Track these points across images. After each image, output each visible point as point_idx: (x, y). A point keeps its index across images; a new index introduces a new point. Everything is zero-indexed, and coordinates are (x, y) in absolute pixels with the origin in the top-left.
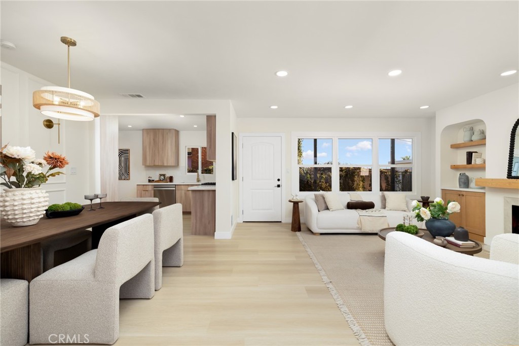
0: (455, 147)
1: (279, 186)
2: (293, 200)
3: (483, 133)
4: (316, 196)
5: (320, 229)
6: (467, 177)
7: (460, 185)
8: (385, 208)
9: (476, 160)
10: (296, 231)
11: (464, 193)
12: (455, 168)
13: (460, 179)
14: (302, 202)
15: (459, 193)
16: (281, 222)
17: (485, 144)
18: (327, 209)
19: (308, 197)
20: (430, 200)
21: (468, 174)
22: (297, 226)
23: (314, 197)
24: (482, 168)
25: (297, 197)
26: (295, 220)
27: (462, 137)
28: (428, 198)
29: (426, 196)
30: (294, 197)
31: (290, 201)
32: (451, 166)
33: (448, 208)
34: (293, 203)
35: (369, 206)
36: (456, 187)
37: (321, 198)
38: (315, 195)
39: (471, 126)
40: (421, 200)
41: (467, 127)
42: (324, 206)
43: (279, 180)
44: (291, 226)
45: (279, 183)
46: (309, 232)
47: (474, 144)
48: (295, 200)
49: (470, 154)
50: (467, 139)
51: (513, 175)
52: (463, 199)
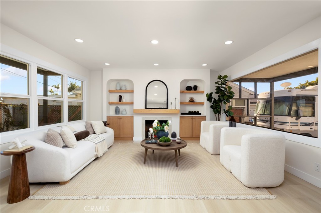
0: (112, 92)
6: (119, 109)
8: (95, 133)
10: (27, 198)
11: (122, 117)
32: (109, 102)
35: (86, 135)
41: (118, 82)
47: (123, 91)
49: (120, 97)
50: (118, 88)
51: (147, 107)
52: (122, 120)
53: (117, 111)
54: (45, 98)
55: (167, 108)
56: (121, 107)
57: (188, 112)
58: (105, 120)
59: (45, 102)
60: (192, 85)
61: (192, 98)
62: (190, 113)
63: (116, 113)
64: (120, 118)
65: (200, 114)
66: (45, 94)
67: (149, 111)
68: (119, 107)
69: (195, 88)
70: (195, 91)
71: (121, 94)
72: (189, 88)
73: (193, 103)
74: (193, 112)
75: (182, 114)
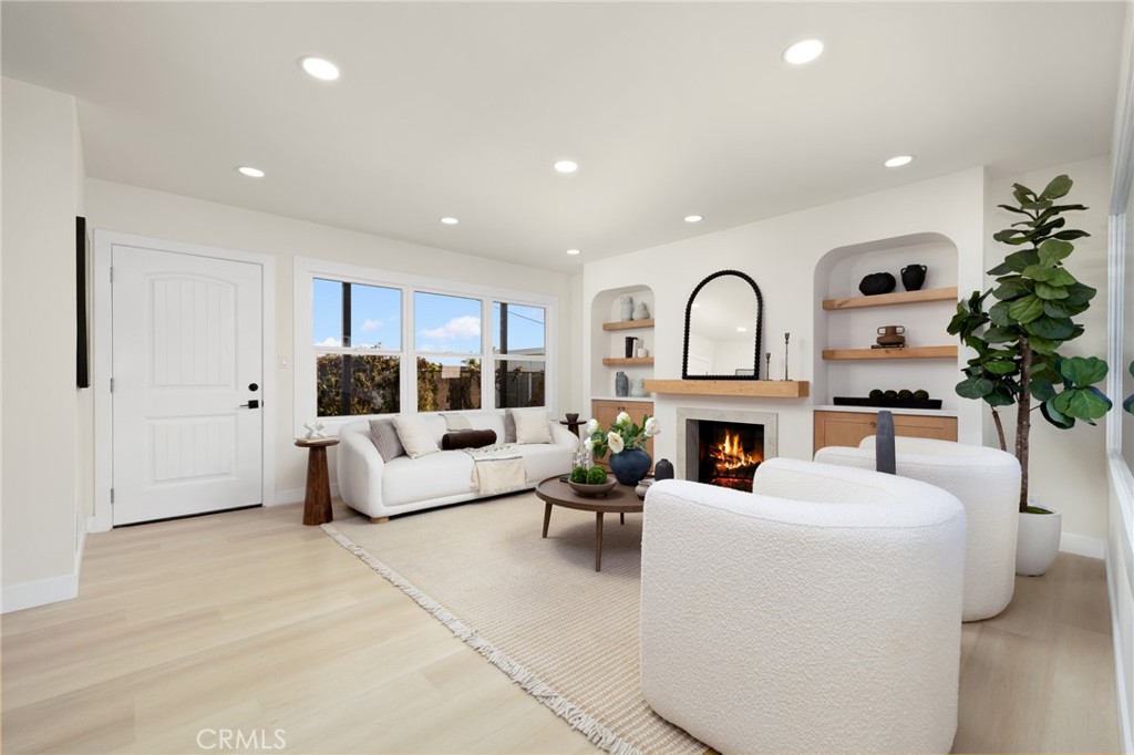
0: (610, 328)
1: (253, 404)
2: (309, 442)
3: (645, 308)
4: (373, 425)
5: (392, 505)
6: (626, 379)
7: (617, 392)
8: (515, 441)
9: (638, 353)
10: (320, 523)
11: (625, 405)
12: (609, 363)
13: (617, 381)
14: (335, 443)
15: (617, 404)
16: (260, 506)
17: (653, 326)
18: (403, 453)
19: (350, 429)
20: (579, 420)
21: (628, 373)
22: (323, 510)
23: (368, 427)
24: (648, 363)
25: (321, 432)
26: (316, 493)
27: (618, 314)
28: (577, 416)
29: (573, 412)
30: (312, 431)
31: (300, 444)
32: (604, 360)
33: (646, 428)
34: (308, 449)
35: (483, 439)
36: (612, 395)
37: (388, 428)
38: (370, 422)
39: (629, 294)
40: (565, 420)
41: (625, 296)
42: (394, 449)
43: (253, 387)
44: (301, 511)
45: (254, 396)
46: (357, 519)
47: (636, 325)
48: (316, 439)
49: (630, 342)
50: (626, 316)
51: (689, 373)
53: (624, 386)
54: (504, 357)
55: (757, 377)
56: (635, 375)
57: (868, 396)
59: (504, 364)
60: (894, 266)
61: (895, 328)
62: (878, 398)
63: (617, 394)
65: (937, 404)
66: (504, 350)
68: (626, 373)
69: (916, 277)
70: (913, 294)
71: (631, 334)
72: (877, 285)
73: (894, 352)
74: (893, 392)
75: (838, 401)
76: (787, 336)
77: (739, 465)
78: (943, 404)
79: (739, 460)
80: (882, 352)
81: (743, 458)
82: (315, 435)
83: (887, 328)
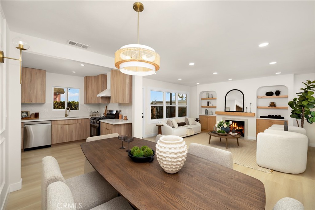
0: (203, 99)
1: (143, 117)
3: (212, 95)
8: (189, 124)
9: (211, 105)
12: (204, 107)
13: (205, 111)
14: (163, 125)
24: (213, 107)
31: (157, 125)
32: (202, 106)
33: (230, 123)
34: (158, 127)
36: (204, 114)
39: (208, 92)
42: (172, 126)
47: (210, 99)
49: (208, 103)
50: (207, 97)
51: (226, 110)
52: (208, 118)
53: (207, 112)
55: (243, 112)
56: (209, 109)
57: (268, 116)
58: (198, 117)
60: (273, 90)
62: (270, 117)
63: (206, 114)
64: (207, 117)
65: (283, 118)
67: (227, 113)
68: (207, 109)
69: (278, 93)
70: (277, 96)
71: (209, 101)
72: (269, 94)
73: (273, 107)
74: (273, 115)
75: (261, 117)
76: (251, 104)
77: (236, 129)
78: (284, 118)
79: (236, 128)
80: (271, 107)
81: (237, 128)
82: (160, 124)
83: (272, 103)
